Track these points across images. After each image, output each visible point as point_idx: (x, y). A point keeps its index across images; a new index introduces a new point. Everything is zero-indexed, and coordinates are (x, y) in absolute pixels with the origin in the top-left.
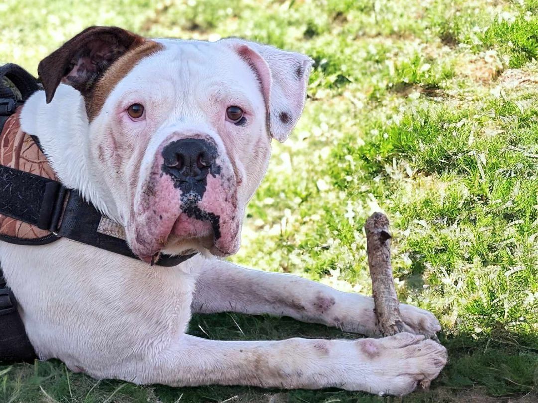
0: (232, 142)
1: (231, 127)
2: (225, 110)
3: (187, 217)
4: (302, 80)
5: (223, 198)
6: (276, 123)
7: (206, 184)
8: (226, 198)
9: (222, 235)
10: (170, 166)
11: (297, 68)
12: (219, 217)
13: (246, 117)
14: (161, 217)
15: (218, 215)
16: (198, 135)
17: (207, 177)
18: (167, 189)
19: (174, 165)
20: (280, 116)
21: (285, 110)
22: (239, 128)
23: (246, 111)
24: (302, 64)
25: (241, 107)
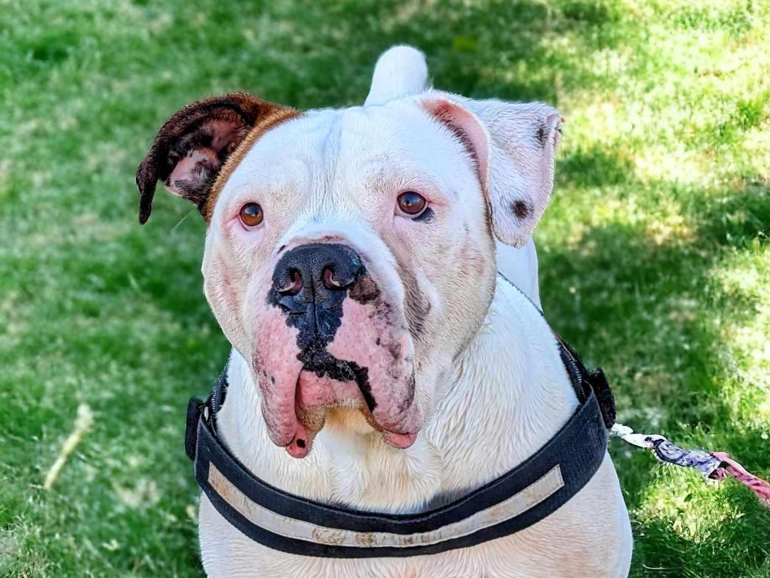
0: (408, 249)
1: (406, 224)
2: (395, 200)
3: (317, 377)
4: (547, 146)
5: (372, 338)
6: (504, 219)
7: (342, 315)
8: (379, 339)
9: (377, 401)
10: (281, 290)
11: (538, 130)
12: (366, 370)
13: (433, 207)
14: (273, 380)
15: (365, 365)
16: (328, 238)
17: (344, 303)
18: (276, 330)
19: (286, 289)
20: (512, 207)
21: (520, 197)
22: (421, 224)
23: (431, 198)
24: (545, 122)
25: (419, 191)
